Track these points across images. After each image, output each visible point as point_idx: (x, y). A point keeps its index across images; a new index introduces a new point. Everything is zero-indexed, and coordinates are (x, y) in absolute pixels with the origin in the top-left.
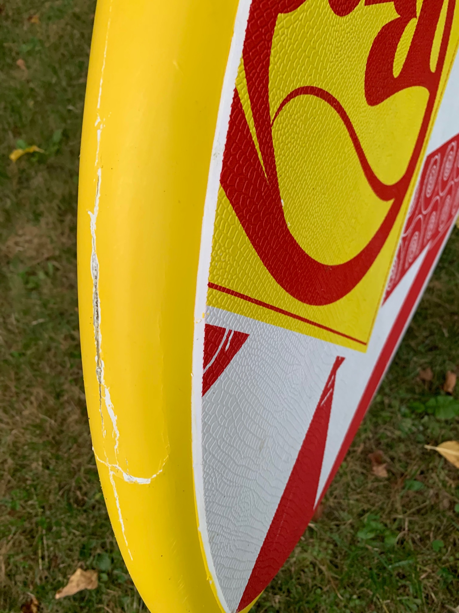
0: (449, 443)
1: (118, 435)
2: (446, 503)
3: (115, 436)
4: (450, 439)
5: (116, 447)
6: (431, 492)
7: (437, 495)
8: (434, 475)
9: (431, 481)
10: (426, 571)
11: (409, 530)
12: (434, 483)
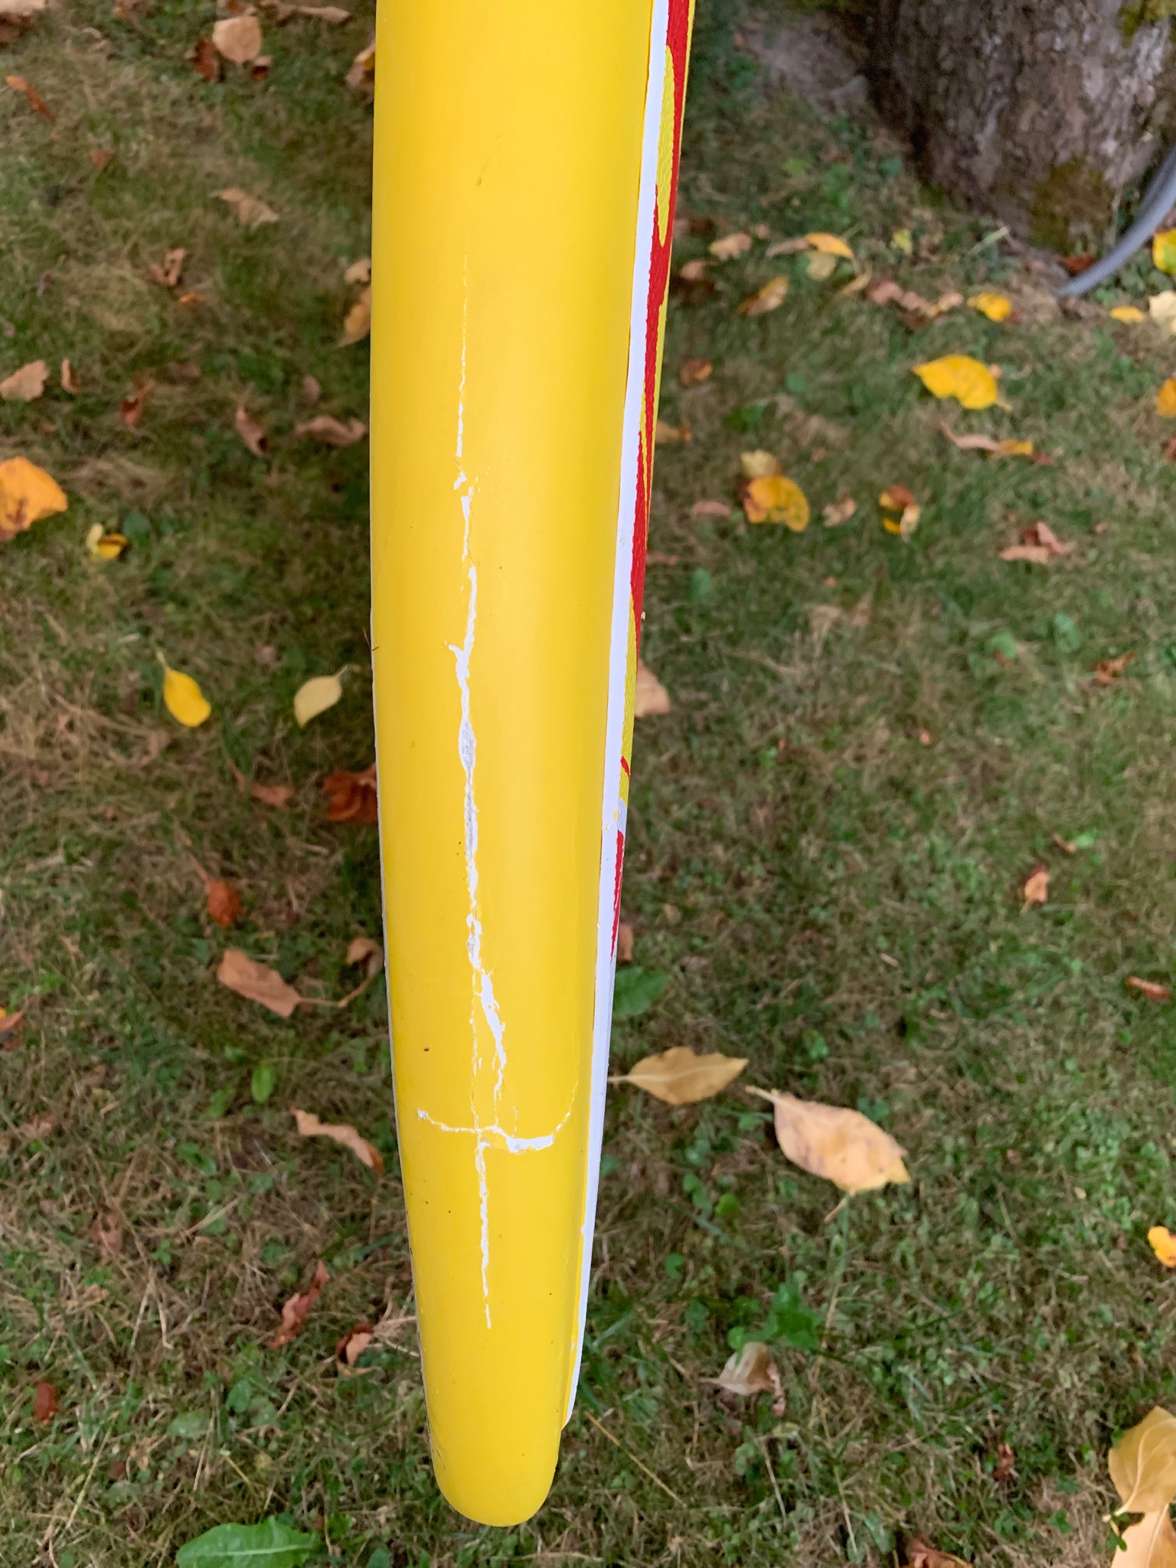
0: (646, 1063)
1: (504, 1062)
2: (662, 1184)
3: (498, 1064)
4: (642, 1055)
5: (497, 1088)
6: (635, 1169)
7: (643, 1172)
8: (631, 1134)
9: (627, 1149)
10: (658, 1327)
11: (612, 1259)
12: (634, 1150)
